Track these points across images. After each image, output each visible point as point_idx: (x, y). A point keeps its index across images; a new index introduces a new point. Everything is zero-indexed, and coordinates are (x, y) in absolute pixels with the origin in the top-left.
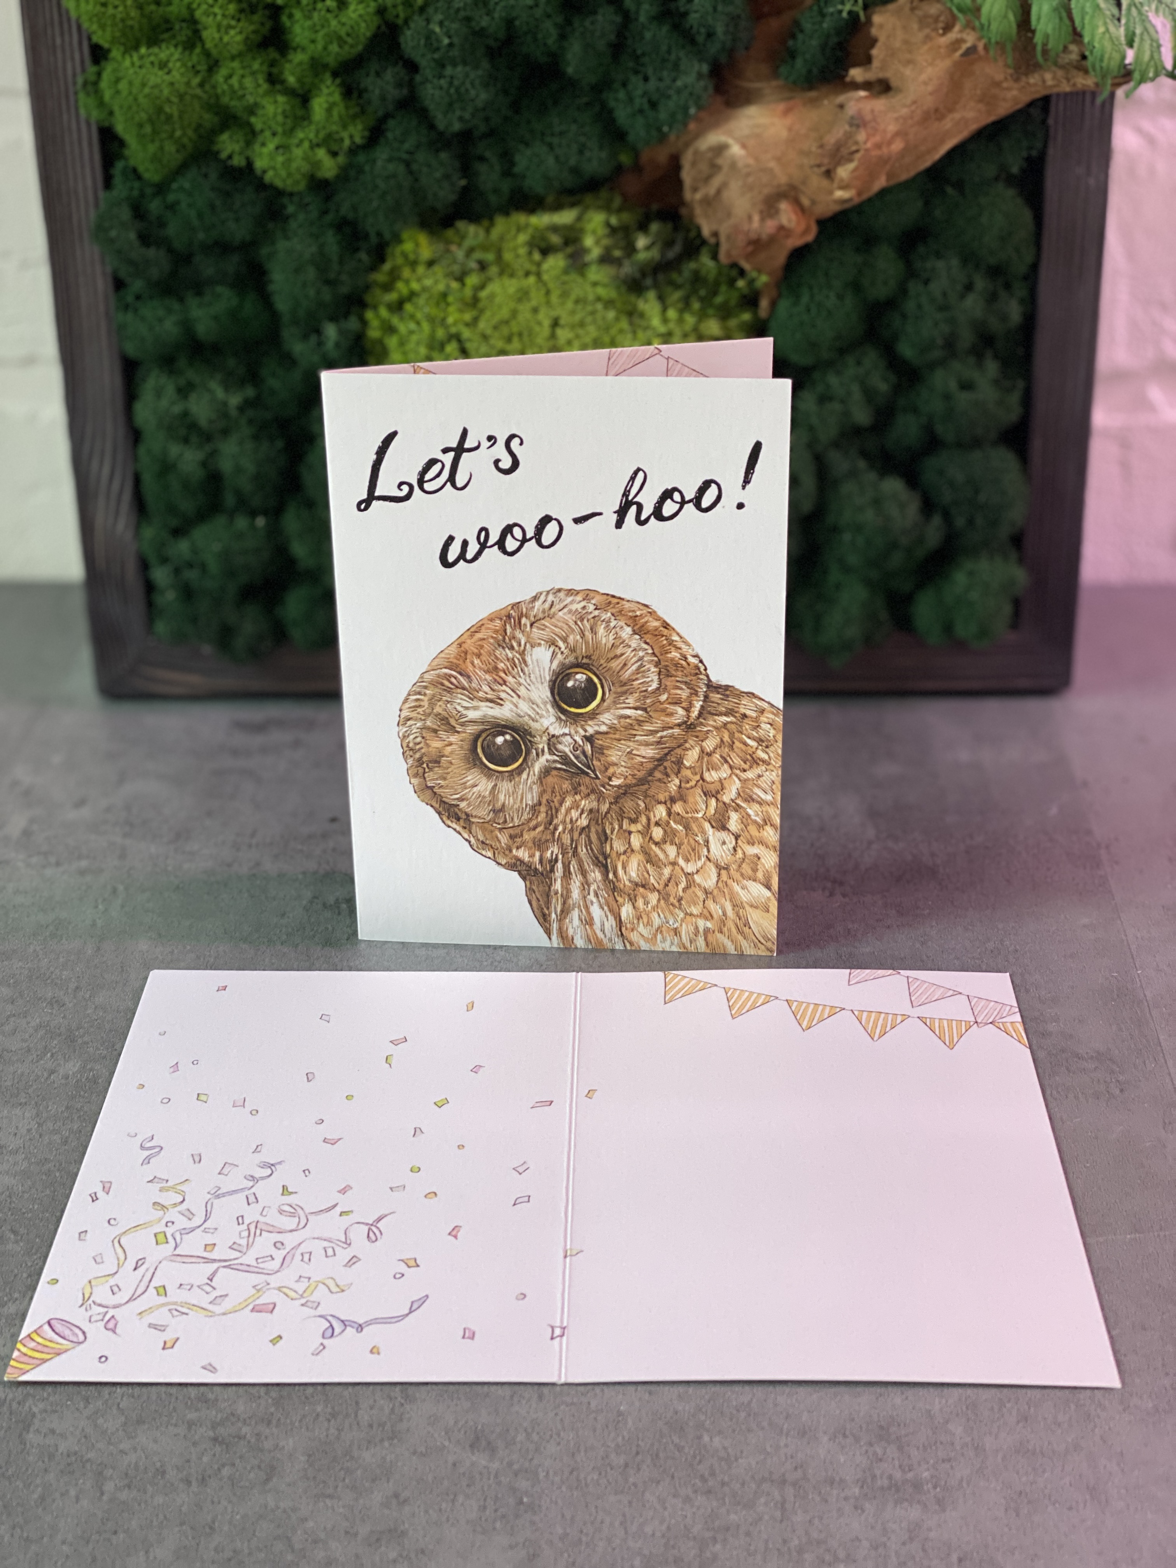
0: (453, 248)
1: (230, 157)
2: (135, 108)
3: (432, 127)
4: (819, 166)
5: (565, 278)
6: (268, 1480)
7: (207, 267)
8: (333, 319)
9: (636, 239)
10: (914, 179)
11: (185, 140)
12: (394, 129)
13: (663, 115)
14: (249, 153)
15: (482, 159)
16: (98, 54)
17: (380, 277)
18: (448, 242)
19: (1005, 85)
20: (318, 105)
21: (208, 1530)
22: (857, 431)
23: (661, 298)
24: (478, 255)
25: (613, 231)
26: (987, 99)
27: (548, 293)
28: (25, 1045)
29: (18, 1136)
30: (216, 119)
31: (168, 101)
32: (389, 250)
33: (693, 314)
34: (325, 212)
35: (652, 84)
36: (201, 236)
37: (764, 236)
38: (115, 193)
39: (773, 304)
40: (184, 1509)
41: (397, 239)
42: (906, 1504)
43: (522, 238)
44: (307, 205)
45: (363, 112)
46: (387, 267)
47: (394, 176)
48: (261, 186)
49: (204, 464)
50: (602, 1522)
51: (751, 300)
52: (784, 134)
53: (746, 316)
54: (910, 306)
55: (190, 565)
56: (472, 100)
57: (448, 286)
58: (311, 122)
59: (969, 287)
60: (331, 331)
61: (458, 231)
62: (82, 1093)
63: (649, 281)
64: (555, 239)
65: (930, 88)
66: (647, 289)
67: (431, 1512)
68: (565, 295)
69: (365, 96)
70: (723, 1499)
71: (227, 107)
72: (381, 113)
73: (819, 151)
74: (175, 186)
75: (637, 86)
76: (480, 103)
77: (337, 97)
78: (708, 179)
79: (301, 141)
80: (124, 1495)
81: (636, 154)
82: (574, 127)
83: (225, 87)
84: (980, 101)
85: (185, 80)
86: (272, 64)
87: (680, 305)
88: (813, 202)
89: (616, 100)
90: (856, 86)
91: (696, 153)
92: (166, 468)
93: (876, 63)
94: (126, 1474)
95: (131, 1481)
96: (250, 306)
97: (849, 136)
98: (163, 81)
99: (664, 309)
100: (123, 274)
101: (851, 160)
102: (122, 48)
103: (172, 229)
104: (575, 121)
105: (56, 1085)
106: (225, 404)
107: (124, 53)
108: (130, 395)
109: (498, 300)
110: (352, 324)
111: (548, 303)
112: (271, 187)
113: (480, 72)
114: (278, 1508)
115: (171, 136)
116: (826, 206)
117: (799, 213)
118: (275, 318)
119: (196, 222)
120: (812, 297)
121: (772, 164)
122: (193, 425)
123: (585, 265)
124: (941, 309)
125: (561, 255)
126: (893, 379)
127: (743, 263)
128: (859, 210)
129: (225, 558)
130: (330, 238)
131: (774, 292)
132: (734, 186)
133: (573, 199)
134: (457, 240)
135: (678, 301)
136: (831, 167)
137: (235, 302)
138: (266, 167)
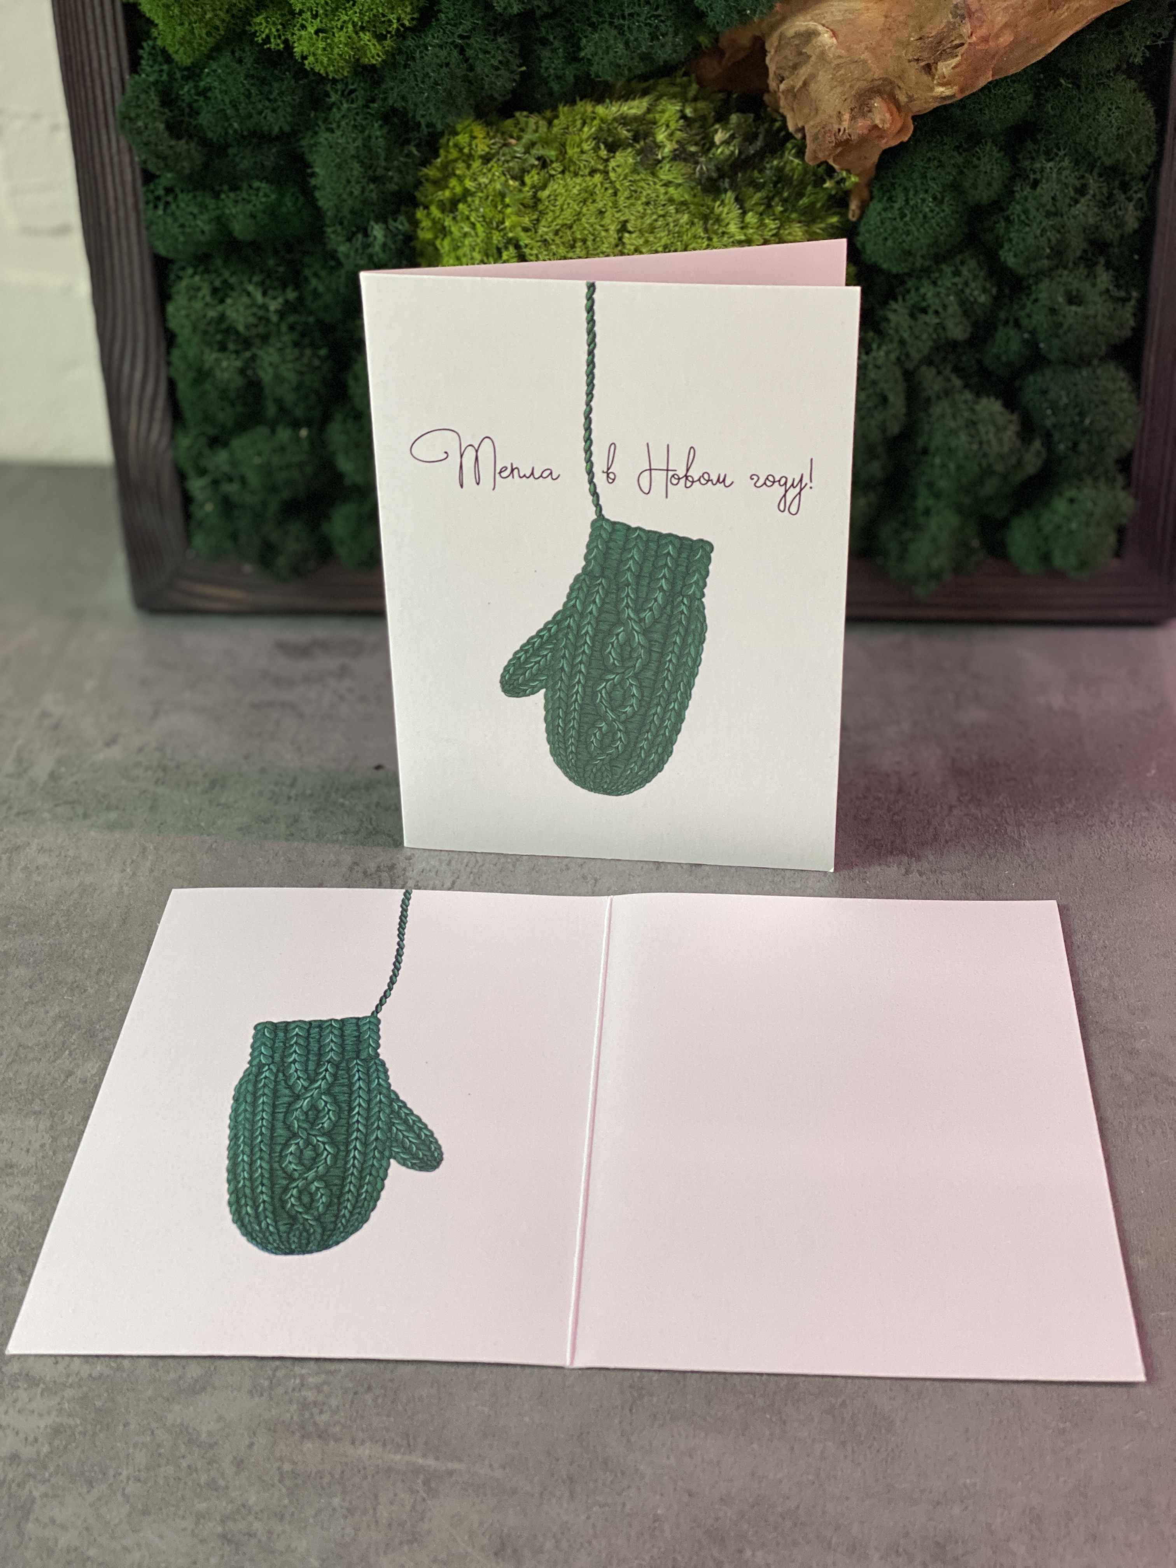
3: (489, 9)
4: (918, 60)
5: (635, 177)
7: (242, 160)
8: (382, 219)
9: (716, 131)
10: (1024, 70)
11: (218, 23)
12: (447, 11)
14: (288, 37)
15: (544, 42)
17: (431, 172)
18: (506, 134)
22: (954, 345)
23: (739, 201)
24: (538, 151)
25: (689, 122)
27: (615, 194)
29: (31, 1151)
32: (443, 141)
33: (774, 218)
34: (372, 100)
36: (236, 125)
37: (855, 137)
38: (143, 76)
39: (864, 207)
41: (450, 130)
43: (588, 131)
44: (352, 92)
46: (439, 161)
47: (447, 65)
48: (301, 72)
49: (242, 372)
51: (840, 201)
52: (880, 21)
53: (834, 220)
54: (1015, 210)
55: (229, 478)
57: (506, 185)
58: (354, 5)
59: (1082, 191)
61: (517, 123)
63: (726, 183)
64: (625, 133)
66: (726, 191)
68: (634, 195)
73: (919, 43)
74: (206, 70)
78: (795, 67)
79: (345, 24)
81: (716, 35)
82: (646, 9)
87: (761, 208)
88: (911, 99)
91: (781, 38)
92: (202, 375)
96: (290, 202)
97: (951, 27)
99: (744, 213)
100: (151, 167)
101: (954, 55)
103: (205, 119)
106: (264, 307)
108: (163, 296)
109: (560, 201)
110: (401, 224)
111: (615, 205)
112: (312, 72)
115: (201, 20)
116: (925, 103)
117: (895, 110)
118: (318, 213)
119: (230, 112)
120: (907, 201)
121: (866, 55)
122: (231, 330)
123: (659, 162)
124: (1048, 215)
125: (630, 150)
126: (994, 291)
127: (831, 162)
128: (962, 104)
129: (266, 471)
130: (377, 131)
131: (865, 194)
132: (823, 78)
133: (644, 85)
134: (516, 132)
135: (758, 204)
136: (931, 62)
137: (273, 197)
138: (306, 52)
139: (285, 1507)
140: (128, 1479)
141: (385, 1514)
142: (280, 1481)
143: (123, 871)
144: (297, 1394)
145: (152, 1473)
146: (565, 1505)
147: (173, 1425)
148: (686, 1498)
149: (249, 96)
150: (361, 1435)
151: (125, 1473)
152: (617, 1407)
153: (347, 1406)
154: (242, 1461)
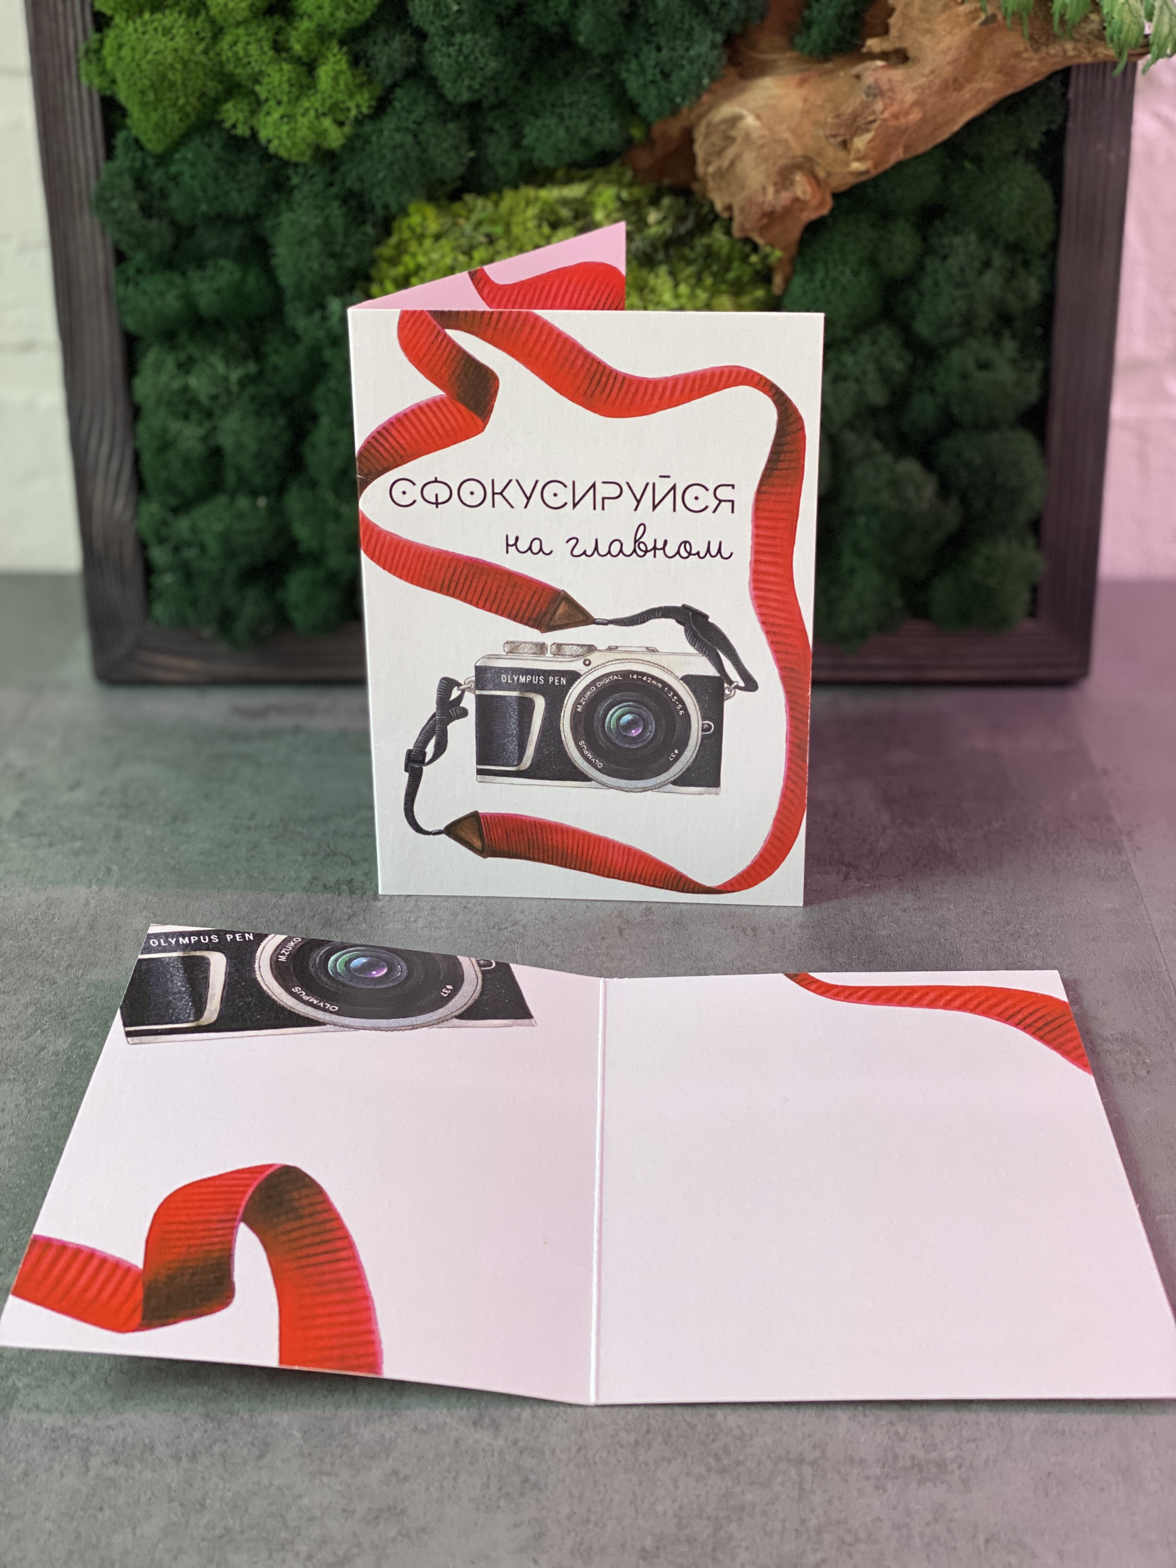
0: (462, 221)
1: (234, 126)
2: (137, 75)
3: (440, 96)
4: (835, 136)
6: (261, 1457)
7: (210, 239)
8: (339, 293)
9: (648, 214)
10: (931, 152)
11: (189, 109)
12: (402, 98)
13: (676, 87)
14: (254, 122)
15: (491, 130)
16: (101, 22)
17: (386, 250)
18: (456, 216)
19: (1025, 55)
20: (324, 73)
21: (198, 1507)
22: (873, 412)
23: (672, 273)
24: (486, 229)
25: (624, 204)
26: (1008, 71)
28: (14, 1022)
30: (220, 88)
31: (172, 67)
32: (395, 225)
33: (705, 289)
34: (331, 184)
35: (665, 53)
36: (204, 207)
37: (778, 208)
38: (116, 164)
39: (787, 281)
40: (174, 1485)
41: (404, 211)
42: (929, 1484)
43: (531, 212)
44: (313, 176)
45: (370, 81)
46: (393, 240)
47: (402, 146)
48: (266, 156)
49: (204, 440)
50: (611, 1501)
51: (764, 276)
52: (800, 105)
53: (760, 293)
54: (927, 282)
55: (189, 544)
56: (482, 69)
57: (455, 260)
58: (316, 92)
59: (987, 264)
60: (335, 306)
61: (466, 204)
62: (73, 1070)
63: (660, 256)
64: (565, 213)
65: (949, 58)
66: (660, 263)
67: (432, 1489)
69: (373, 64)
70: (738, 1478)
71: (232, 75)
72: (388, 82)
73: (836, 121)
74: (177, 156)
75: (650, 57)
76: (489, 72)
77: (344, 65)
78: (721, 151)
79: (307, 110)
80: (111, 1471)
81: (648, 126)
82: (584, 98)
83: (230, 54)
84: (1000, 72)
85: (189, 46)
86: (278, 31)
87: (692, 281)
88: (829, 174)
89: (628, 71)
90: (872, 56)
91: (709, 126)
92: (165, 445)
93: (893, 32)
94: (113, 1450)
95: (119, 1458)
96: (253, 280)
97: (865, 106)
98: (166, 47)
99: (676, 285)
100: (124, 246)
101: (868, 131)
102: (125, 15)
103: (175, 200)
104: (586, 92)
105: (45, 1062)
106: (226, 379)
107: (128, 19)
108: (131, 370)
112: (276, 157)
113: (489, 40)
114: (271, 1485)
115: (174, 105)
116: (842, 180)
117: (815, 185)
118: (278, 291)
119: (199, 193)
120: (827, 274)
121: (787, 135)
122: (193, 401)
124: (958, 285)
125: (570, 229)
126: (909, 358)
127: (756, 237)
128: (875, 182)
129: (225, 538)
130: (336, 210)
131: (788, 268)
132: (749, 157)
133: (582, 173)
134: (464, 213)
135: (689, 277)
136: (847, 137)
137: (238, 275)
138: (271, 136)
143: (89, 887)
149: (216, 178)
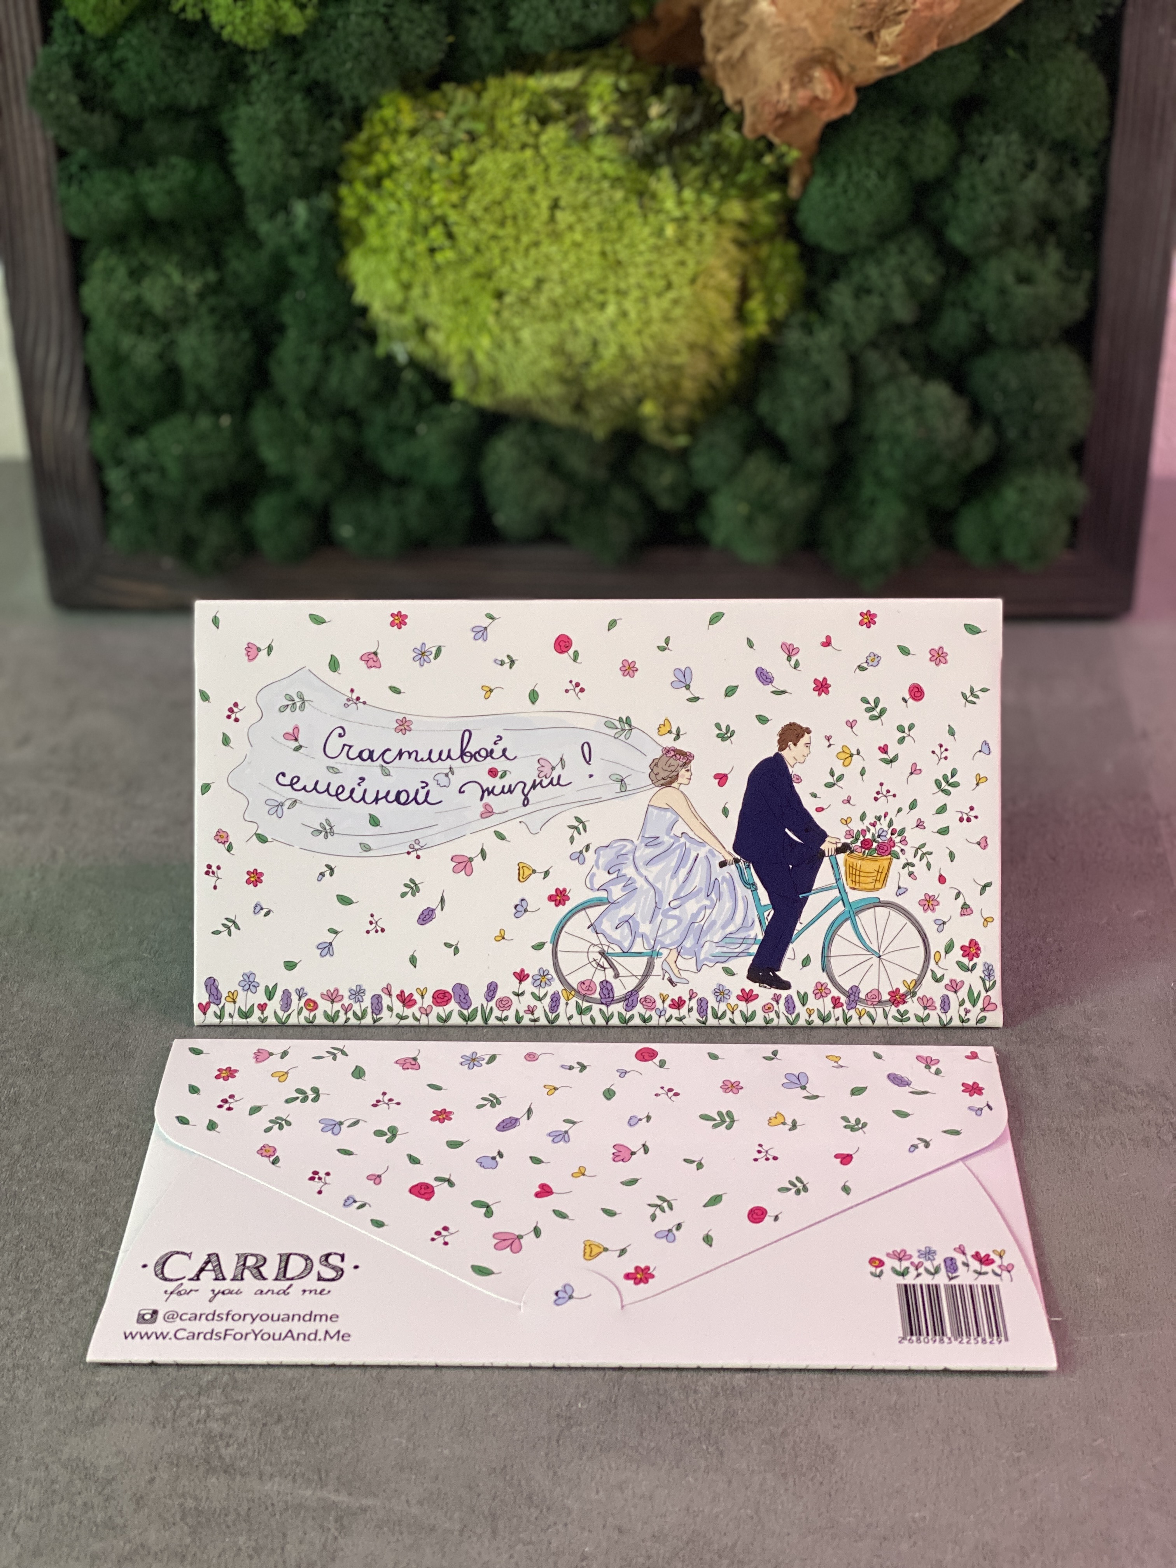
0: (440, 115)
1: (183, 9)
4: (859, 28)
5: (567, 152)
7: (160, 135)
8: (305, 195)
9: (650, 105)
10: (971, 41)
14: (205, 5)
15: (472, 12)
17: (356, 147)
18: (433, 108)
22: (899, 328)
23: (677, 177)
24: (466, 125)
25: (623, 95)
27: (547, 168)
32: (367, 115)
33: (713, 194)
34: (293, 72)
36: (152, 99)
37: (795, 109)
38: (55, 48)
39: (806, 183)
41: (375, 103)
43: (518, 104)
44: (273, 64)
46: (364, 136)
47: (371, 34)
48: (220, 43)
49: (160, 357)
51: (780, 178)
53: (774, 196)
54: (962, 186)
55: (148, 468)
57: (433, 160)
59: (1030, 166)
60: (300, 210)
61: (444, 96)
63: (662, 158)
64: (556, 106)
66: (660, 166)
68: (567, 171)
73: (861, 10)
74: (121, 41)
78: (733, 37)
81: (651, 5)
87: (699, 184)
88: (853, 68)
91: (717, 8)
92: (118, 360)
96: (209, 180)
99: (680, 188)
100: (64, 142)
101: (897, 23)
103: (120, 92)
106: (182, 289)
108: (78, 278)
109: (489, 177)
110: (324, 201)
111: (547, 181)
112: (230, 43)
116: (867, 74)
117: (836, 81)
118: (238, 192)
119: (146, 84)
120: (850, 176)
121: (806, 24)
122: (147, 313)
123: (590, 137)
124: (997, 191)
125: (562, 125)
126: (941, 270)
127: (772, 137)
128: (907, 75)
129: (186, 460)
130: (298, 103)
131: (806, 169)
132: (762, 48)
133: (576, 57)
134: (443, 105)
135: (696, 179)
136: (874, 29)
137: (191, 174)
138: (223, 22)
139: (187, 1546)
140: (20, 1518)
141: (294, 1554)
142: (182, 1519)
143: (31, 875)
144: (202, 1426)
145: (45, 1511)
146: (487, 1544)
147: (69, 1459)
148: (615, 1536)
150: (269, 1469)
151: (15, 1510)
152: (543, 1438)
153: (255, 1438)
154: (142, 1497)
